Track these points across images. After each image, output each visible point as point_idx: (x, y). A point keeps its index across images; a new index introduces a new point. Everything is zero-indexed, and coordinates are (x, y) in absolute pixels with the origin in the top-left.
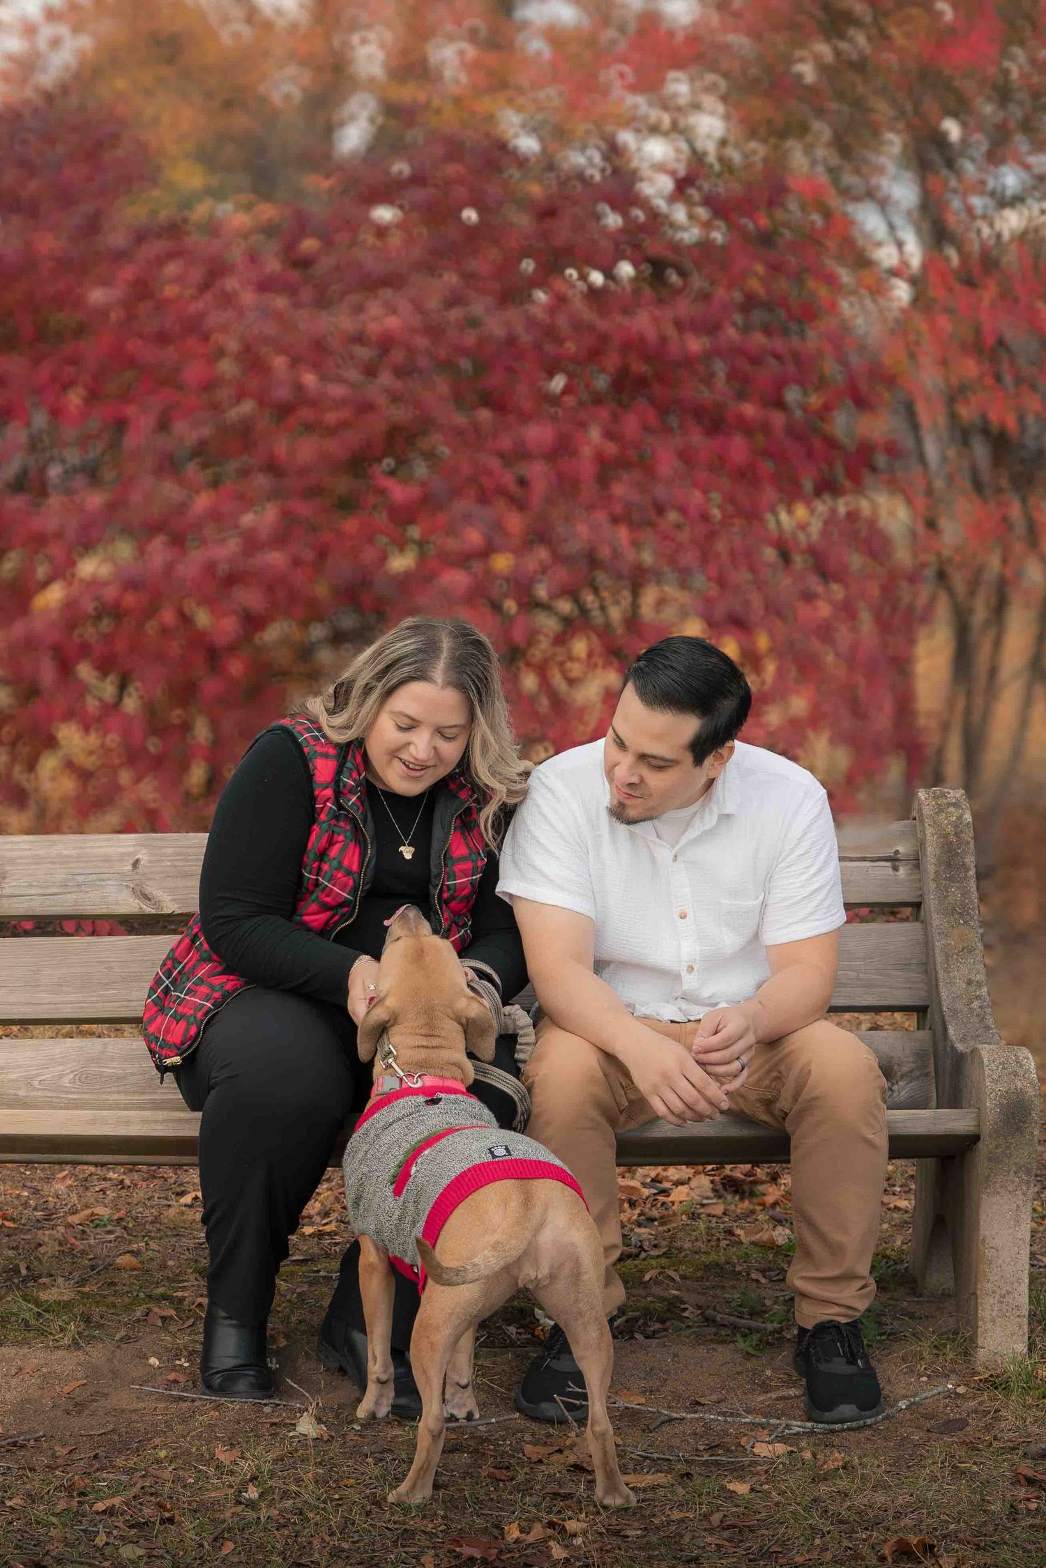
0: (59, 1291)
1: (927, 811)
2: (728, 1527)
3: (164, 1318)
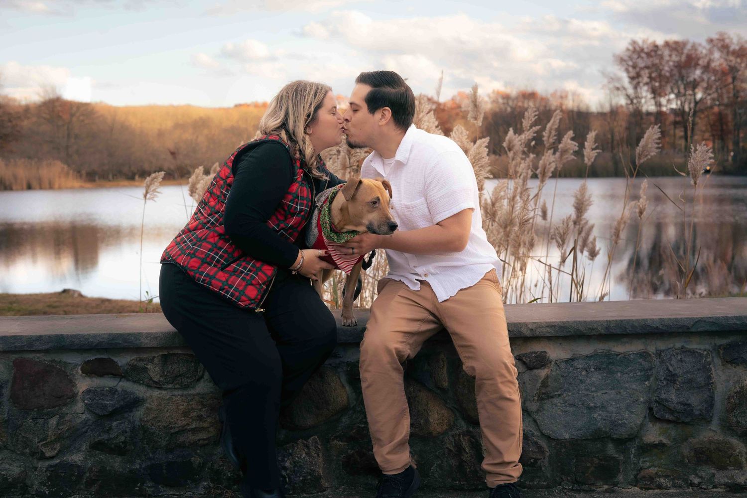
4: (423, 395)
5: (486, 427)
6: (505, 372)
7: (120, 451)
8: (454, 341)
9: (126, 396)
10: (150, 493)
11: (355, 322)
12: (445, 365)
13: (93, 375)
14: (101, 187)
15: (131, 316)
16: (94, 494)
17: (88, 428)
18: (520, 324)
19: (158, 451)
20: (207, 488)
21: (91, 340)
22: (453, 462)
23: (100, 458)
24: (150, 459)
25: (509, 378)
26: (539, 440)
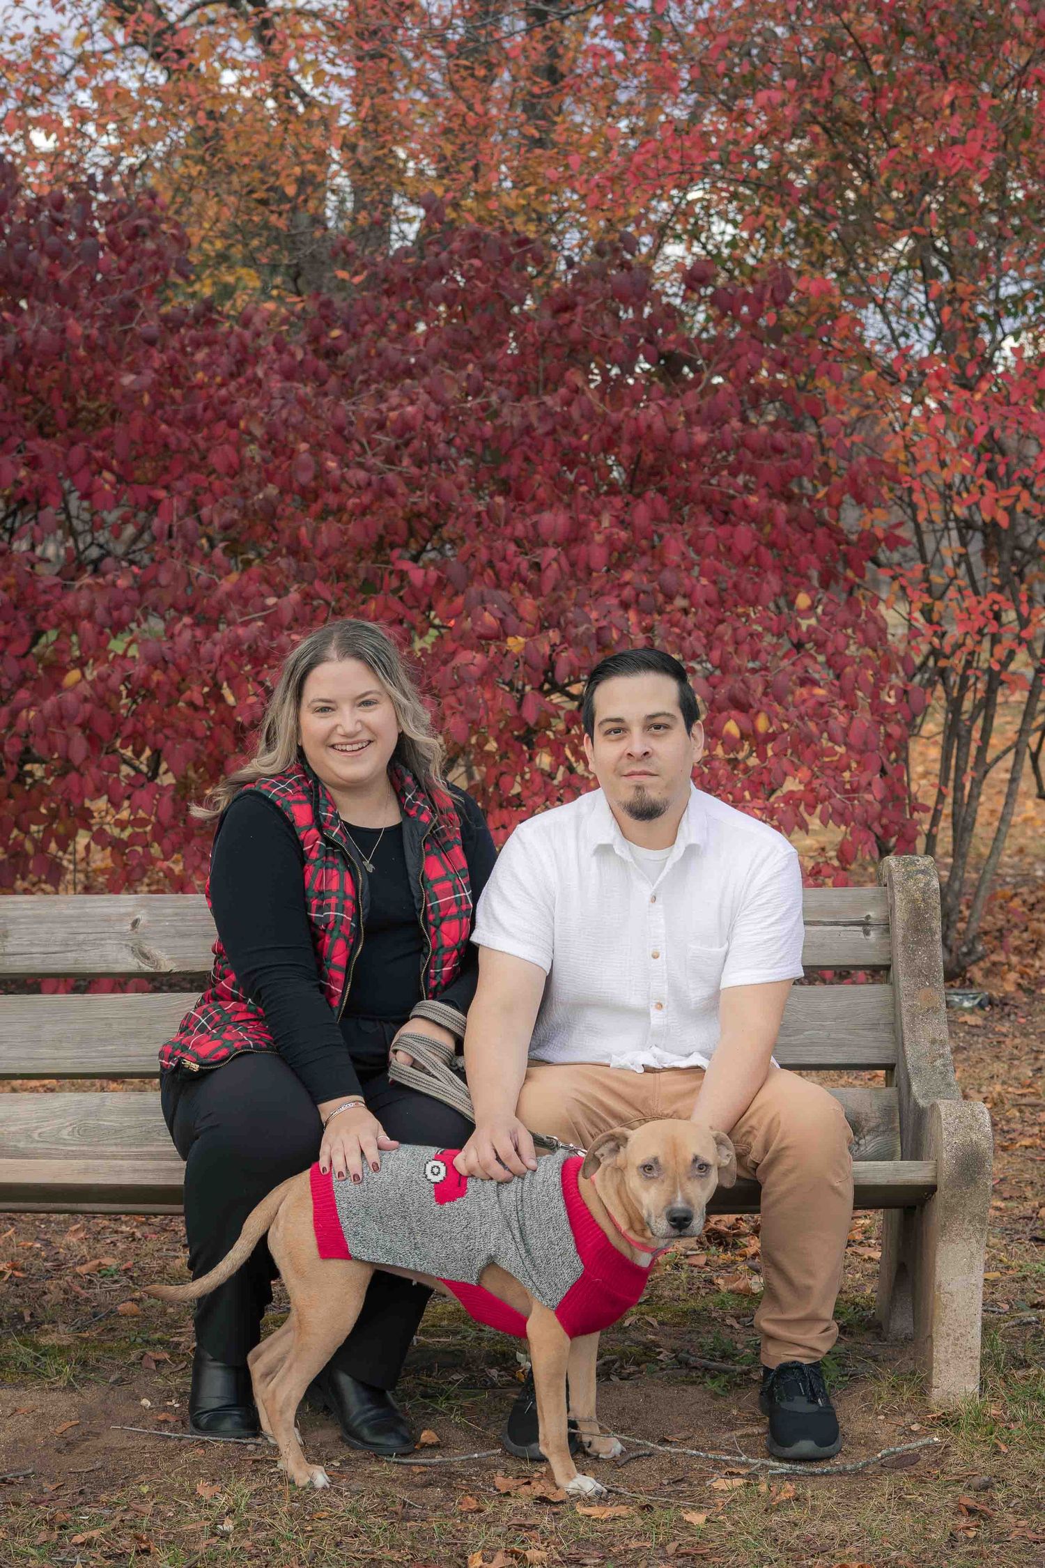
0: (58, 1336)
1: (897, 877)
2: (682, 1555)
3: (157, 1362)
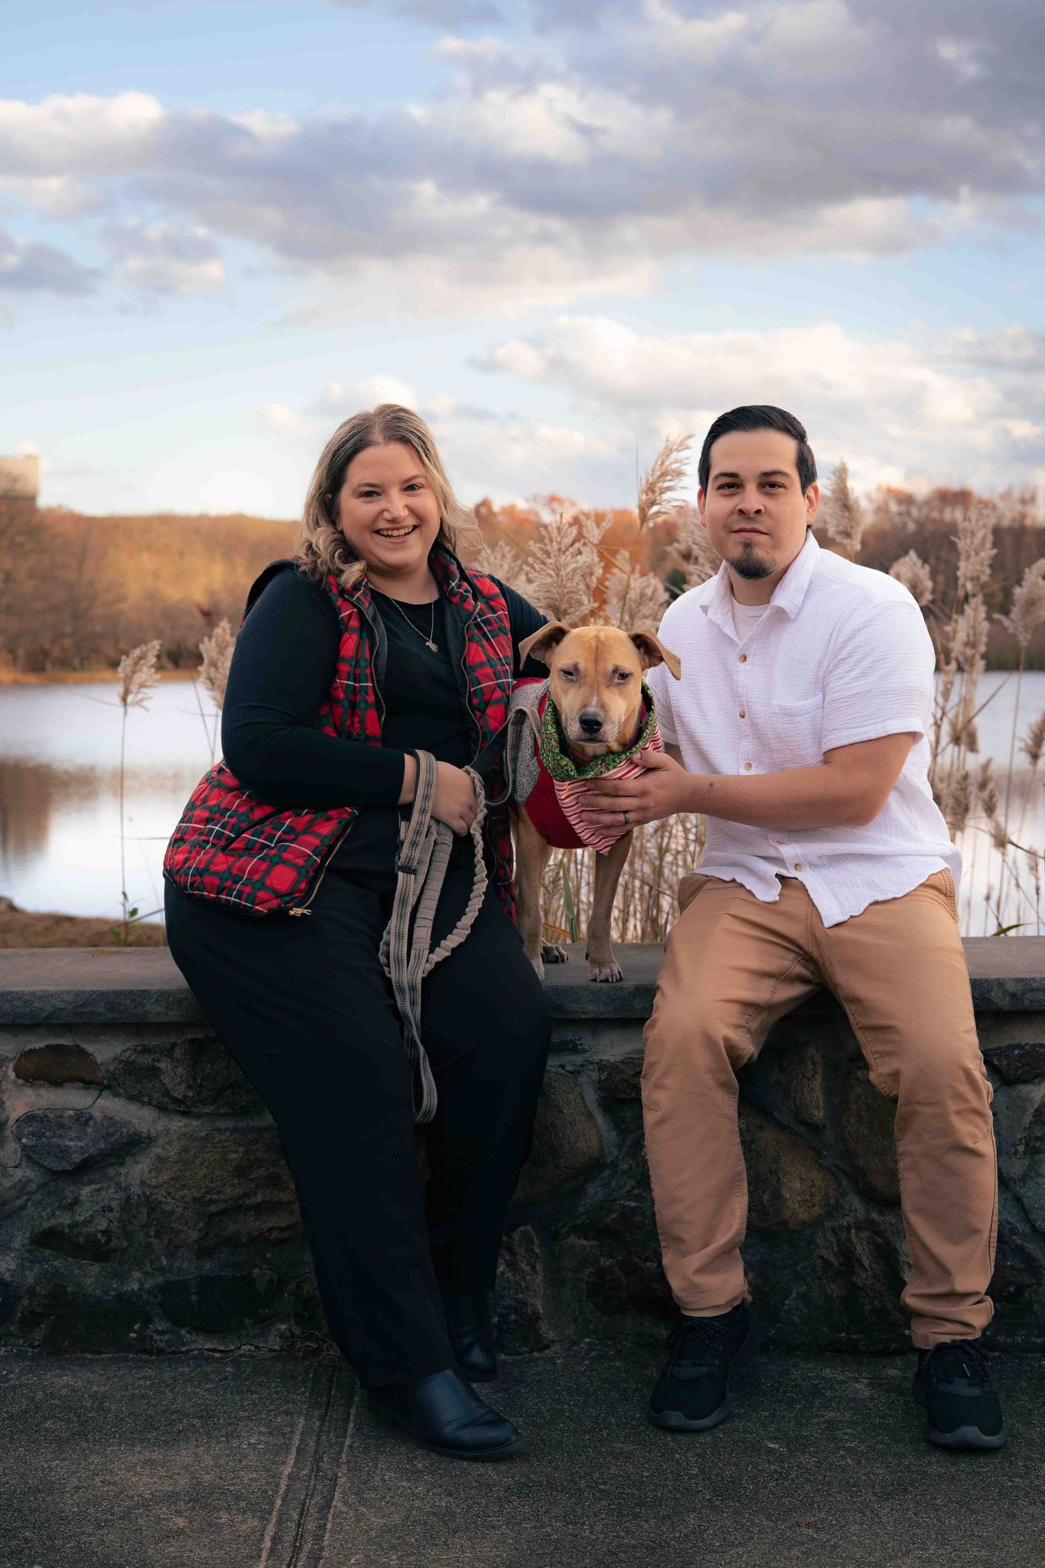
4: (768, 1137)
5: (919, 1211)
6: (964, 1088)
7: (96, 1251)
8: (851, 1017)
9: (111, 1130)
10: (163, 1345)
11: (619, 972)
12: (819, 1070)
13: (42, 1082)
14: (57, 681)
15: (122, 953)
16: (39, 1346)
17: (28, 1200)
18: (987, 981)
19: (180, 1253)
20: (288, 1338)
21: (38, 1004)
22: (835, 1289)
23: (52, 1266)
24: (162, 1270)
25: (975, 1103)
26: (1027, 1242)
